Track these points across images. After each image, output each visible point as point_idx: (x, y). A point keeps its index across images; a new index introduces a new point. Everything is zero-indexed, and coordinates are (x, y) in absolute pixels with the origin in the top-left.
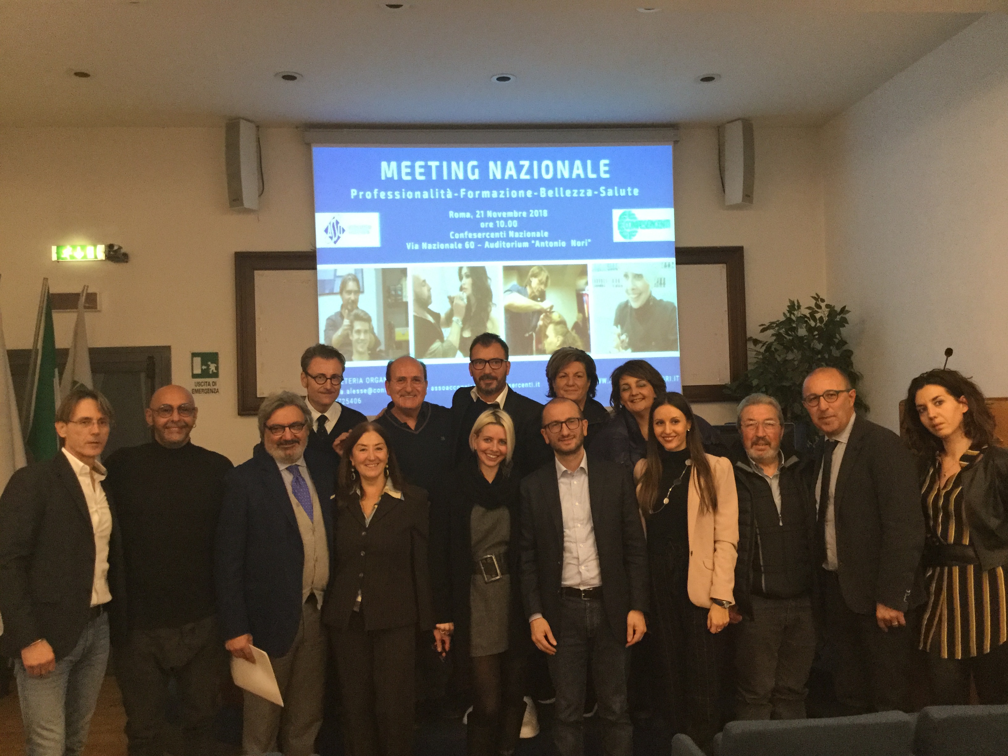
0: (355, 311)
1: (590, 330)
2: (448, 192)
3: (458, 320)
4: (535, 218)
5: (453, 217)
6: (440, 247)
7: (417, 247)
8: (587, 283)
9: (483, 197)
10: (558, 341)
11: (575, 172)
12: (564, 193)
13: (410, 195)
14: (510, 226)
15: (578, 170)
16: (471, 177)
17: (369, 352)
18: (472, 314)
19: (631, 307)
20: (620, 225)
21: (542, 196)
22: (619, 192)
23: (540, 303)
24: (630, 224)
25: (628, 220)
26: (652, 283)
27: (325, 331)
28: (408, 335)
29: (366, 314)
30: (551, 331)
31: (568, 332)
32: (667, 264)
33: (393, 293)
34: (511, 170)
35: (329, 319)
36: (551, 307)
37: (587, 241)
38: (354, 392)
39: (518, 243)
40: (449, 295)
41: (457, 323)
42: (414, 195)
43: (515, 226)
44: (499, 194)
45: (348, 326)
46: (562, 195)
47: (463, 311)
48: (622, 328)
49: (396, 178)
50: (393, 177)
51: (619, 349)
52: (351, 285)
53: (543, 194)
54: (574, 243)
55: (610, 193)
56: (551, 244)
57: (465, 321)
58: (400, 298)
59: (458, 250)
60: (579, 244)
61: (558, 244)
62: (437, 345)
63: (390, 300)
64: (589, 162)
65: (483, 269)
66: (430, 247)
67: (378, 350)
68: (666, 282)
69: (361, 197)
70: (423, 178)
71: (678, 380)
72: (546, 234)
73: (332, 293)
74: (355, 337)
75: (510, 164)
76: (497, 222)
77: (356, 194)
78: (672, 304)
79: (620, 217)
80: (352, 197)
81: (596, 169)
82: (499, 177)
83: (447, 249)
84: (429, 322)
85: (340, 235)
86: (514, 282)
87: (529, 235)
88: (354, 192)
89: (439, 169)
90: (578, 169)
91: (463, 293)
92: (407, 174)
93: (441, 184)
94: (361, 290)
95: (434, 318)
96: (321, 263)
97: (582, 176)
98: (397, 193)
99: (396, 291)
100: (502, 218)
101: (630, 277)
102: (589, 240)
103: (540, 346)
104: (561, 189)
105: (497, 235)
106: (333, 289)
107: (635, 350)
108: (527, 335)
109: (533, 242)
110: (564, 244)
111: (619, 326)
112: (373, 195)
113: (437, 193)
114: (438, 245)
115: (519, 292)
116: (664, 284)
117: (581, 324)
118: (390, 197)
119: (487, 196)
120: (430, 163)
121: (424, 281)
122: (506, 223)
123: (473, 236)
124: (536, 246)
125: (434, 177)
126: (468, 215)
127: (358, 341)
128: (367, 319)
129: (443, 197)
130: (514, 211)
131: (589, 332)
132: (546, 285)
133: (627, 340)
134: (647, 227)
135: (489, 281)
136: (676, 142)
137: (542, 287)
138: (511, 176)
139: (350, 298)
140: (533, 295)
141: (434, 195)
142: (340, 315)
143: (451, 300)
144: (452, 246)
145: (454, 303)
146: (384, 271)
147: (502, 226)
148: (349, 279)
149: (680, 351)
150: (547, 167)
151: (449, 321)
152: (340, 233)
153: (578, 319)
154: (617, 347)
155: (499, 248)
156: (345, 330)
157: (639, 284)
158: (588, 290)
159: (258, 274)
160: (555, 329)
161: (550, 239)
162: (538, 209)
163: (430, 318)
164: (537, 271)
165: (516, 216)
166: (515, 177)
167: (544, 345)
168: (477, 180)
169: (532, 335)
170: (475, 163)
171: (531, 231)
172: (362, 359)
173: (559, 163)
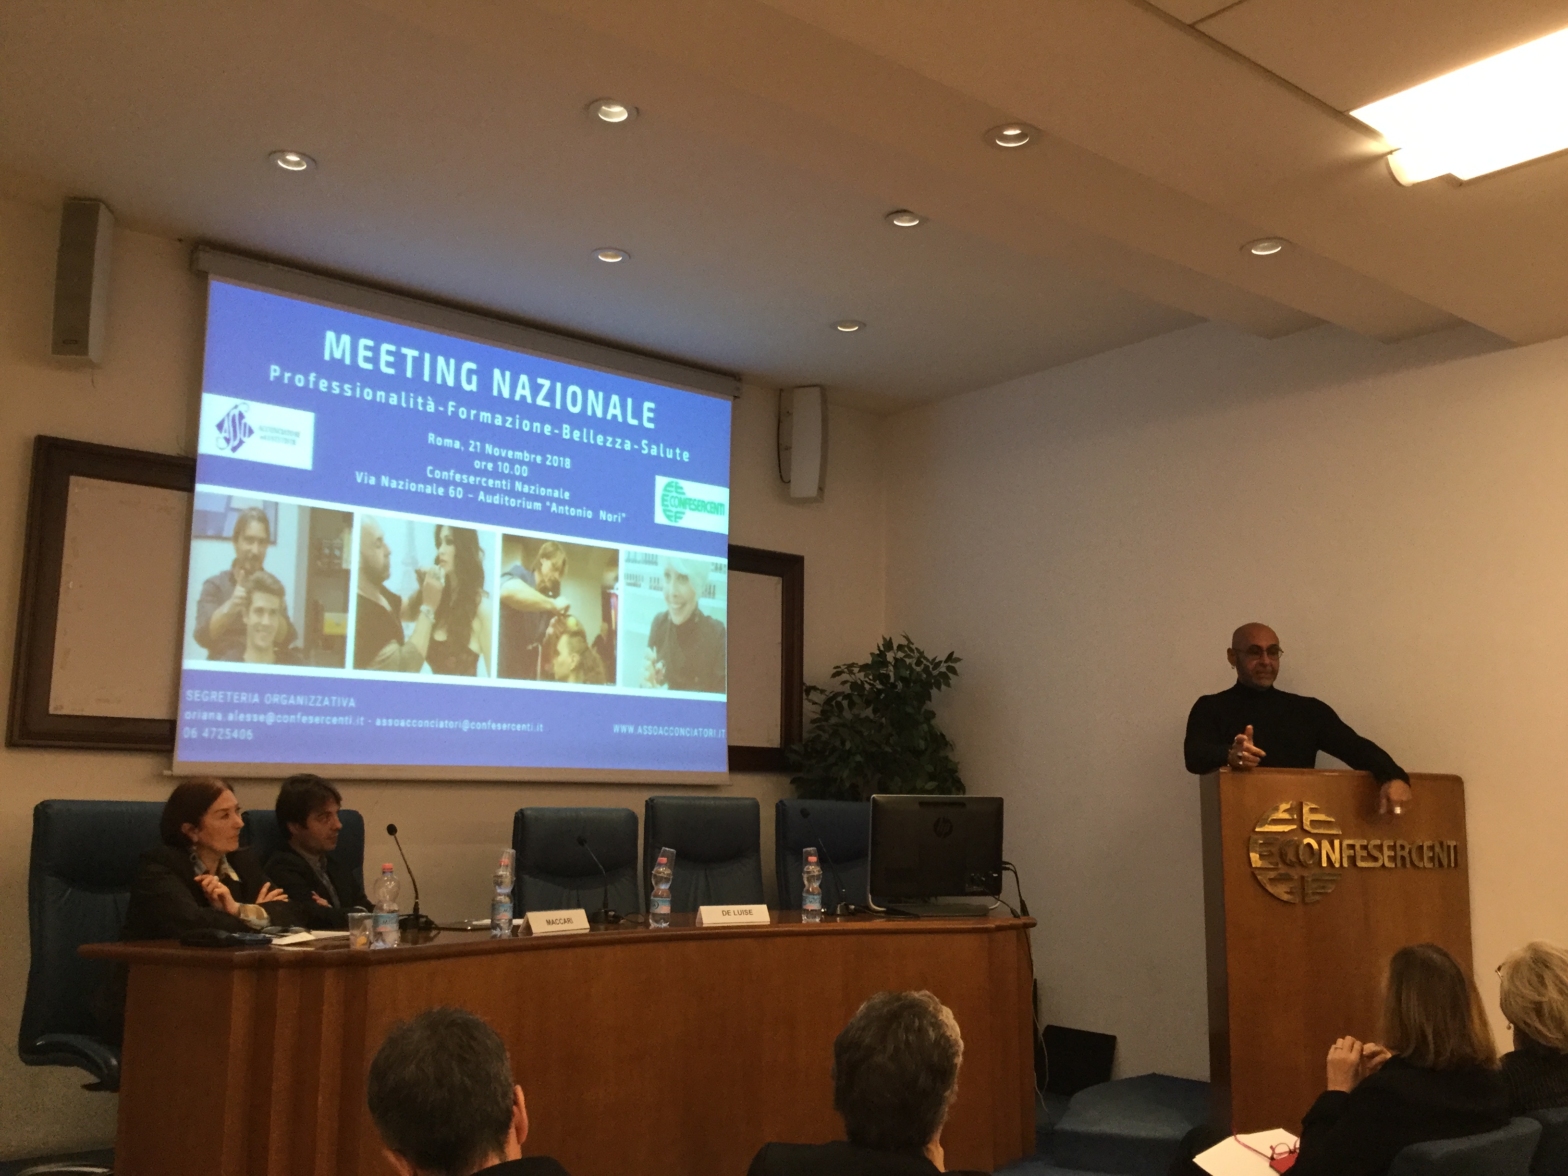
0: (258, 574)
1: (616, 650)
2: (429, 402)
3: (428, 611)
4: (552, 466)
5: (433, 443)
6: (409, 487)
7: (372, 481)
8: (616, 579)
9: (481, 420)
10: (573, 661)
11: (611, 411)
12: (595, 439)
13: (368, 394)
14: (518, 474)
15: (615, 410)
16: (467, 387)
17: (276, 649)
18: (451, 604)
19: (671, 620)
20: (663, 500)
21: (564, 437)
22: (665, 452)
23: (552, 600)
24: (677, 500)
25: (674, 494)
26: (699, 590)
27: (200, 602)
28: (344, 626)
29: (276, 581)
30: (563, 644)
31: (587, 648)
32: (719, 566)
33: (327, 551)
34: (524, 388)
35: (209, 582)
36: (567, 608)
37: (621, 516)
38: (241, 717)
39: (528, 503)
40: (418, 569)
41: (427, 616)
42: (375, 396)
43: (525, 475)
44: (504, 421)
45: (241, 598)
46: (592, 442)
47: (438, 597)
48: (658, 652)
49: (348, 361)
50: (342, 360)
51: (652, 683)
52: (255, 528)
53: (566, 434)
54: (603, 515)
55: (654, 452)
56: (573, 512)
57: (439, 614)
58: (336, 561)
59: (438, 496)
60: (610, 518)
61: (583, 512)
62: (391, 648)
63: (319, 563)
64: (630, 401)
65: (473, 533)
66: (394, 484)
67: (291, 646)
68: (717, 592)
69: (286, 381)
70: (391, 371)
71: (723, 736)
72: (567, 495)
73: (219, 537)
74: (252, 619)
75: (524, 379)
76: (500, 463)
77: (277, 374)
78: (720, 623)
79: (665, 490)
80: (272, 379)
81: (638, 414)
82: (506, 394)
83: (421, 493)
84: (383, 608)
85: (244, 439)
86: (518, 562)
87: (543, 491)
88: (275, 371)
89: (418, 363)
90: (615, 407)
91: (440, 568)
92: (367, 359)
93: (417, 385)
94: (272, 538)
95: (390, 603)
96: (204, 481)
97: (620, 419)
98: (347, 387)
99: (331, 548)
100: (505, 459)
101: (673, 576)
102: (624, 515)
103: (547, 667)
104: (592, 432)
105: (498, 482)
106: (222, 529)
107: (674, 686)
108: (530, 647)
109: (548, 504)
110: (590, 514)
111: (655, 648)
112: (307, 381)
113: (412, 400)
114: (407, 484)
115: (524, 578)
116: (714, 594)
117: (605, 639)
118: (337, 391)
119: (487, 422)
120: (404, 350)
121: (380, 539)
122: (512, 468)
123: (462, 479)
124: (552, 510)
125: (409, 374)
126: (457, 445)
127: (257, 627)
128: (275, 589)
129: (421, 408)
130: (525, 452)
131: (615, 652)
132: (561, 573)
133: (664, 671)
134: (697, 509)
135: (480, 553)
136: (735, 397)
137: (556, 575)
138: (523, 397)
139: (249, 551)
140: (543, 585)
141: (407, 402)
142: (230, 578)
143: (421, 576)
144: (429, 490)
145: (425, 583)
146: (314, 510)
147: (506, 472)
148: (253, 517)
149: (727, 693)
150: (574, 394)
151: (414, 611)
152: (245, 435)
153: (602, 631)
154: (650, 680)
155: (499, 506)
156: (237, 605)
157: (683, 589)
158: (617, 589)
159: (76, 482)
160: (570, 643)
161: (571, 503)
162: (559, 456)
163: (384, 603)
164: (550, 549)
165: (527, 460)
166: (529, 400)
167: (553, 666)
168: (475, 392)
169: (536, 649)
170: (473, 366)
171: (546, 488)
172: (261, 661)
173: (591, 393)
